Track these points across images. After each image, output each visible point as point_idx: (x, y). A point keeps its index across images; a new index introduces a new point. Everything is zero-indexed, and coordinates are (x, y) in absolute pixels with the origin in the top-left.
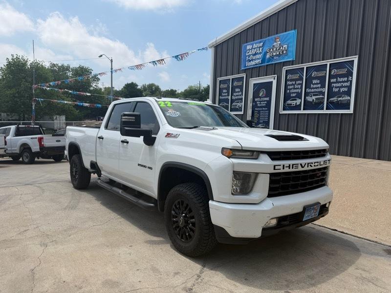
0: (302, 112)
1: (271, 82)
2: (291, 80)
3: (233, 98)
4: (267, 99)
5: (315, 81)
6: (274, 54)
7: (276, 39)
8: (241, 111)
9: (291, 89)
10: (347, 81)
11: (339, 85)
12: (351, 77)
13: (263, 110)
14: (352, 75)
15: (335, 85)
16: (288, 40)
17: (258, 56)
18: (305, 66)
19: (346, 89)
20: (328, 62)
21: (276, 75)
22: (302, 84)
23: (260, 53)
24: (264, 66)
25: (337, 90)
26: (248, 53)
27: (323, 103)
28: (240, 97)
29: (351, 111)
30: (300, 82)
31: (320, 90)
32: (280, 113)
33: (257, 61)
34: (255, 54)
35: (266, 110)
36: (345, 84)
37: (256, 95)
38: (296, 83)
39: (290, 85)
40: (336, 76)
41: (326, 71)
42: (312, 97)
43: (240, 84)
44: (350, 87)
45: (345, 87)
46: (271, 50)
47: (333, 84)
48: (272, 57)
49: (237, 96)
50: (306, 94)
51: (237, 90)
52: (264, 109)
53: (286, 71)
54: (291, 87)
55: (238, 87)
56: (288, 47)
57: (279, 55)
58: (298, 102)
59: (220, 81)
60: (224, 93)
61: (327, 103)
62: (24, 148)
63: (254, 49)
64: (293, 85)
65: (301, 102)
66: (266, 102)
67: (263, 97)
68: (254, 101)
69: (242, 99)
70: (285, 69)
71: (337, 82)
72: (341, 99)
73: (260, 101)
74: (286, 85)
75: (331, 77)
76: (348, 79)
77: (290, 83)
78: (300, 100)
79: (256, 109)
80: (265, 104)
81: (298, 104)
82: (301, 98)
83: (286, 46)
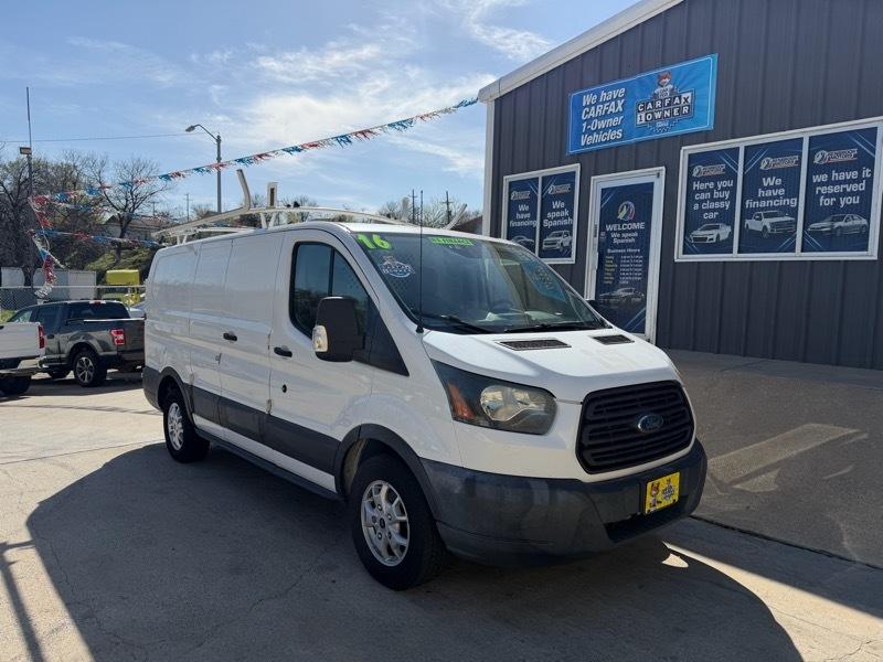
0: (735, 256)
1: (650, 186)
2: (703, 180)
3: (547, 224)
4: (640, 226)
6: (658, 115)
7: (660, 78)
8: (570, 256)
9: (705, 201)
10: (859, 181)
11: (837, 189)
12: (868, 170)
13: (628, 254)
15: (823, 190)
16: (694, 79)
17: (617, 120)
18: (740, 143)
19: (856, 201)
20: (805, 134)
21: (664, 168)
22: (733, 190)
23: (618, 114)
24: (630, 145)
25: (830, 202)
26: (586, 113)
27: (792, 235)
28: (565, 222)
29: (872, 253)
30: (729, 184)
31: (782, 202)
32: (677, 260)
33: (611, 135)
34: (606, 116)
35: (637, 254)
36: (854, 187)
37: (608, 216)
38: (716, 186)
39: (700, 191)
41: (800, 155)
42: (760, 219)
43: (564, 189)
44: (866, 195)
45: (852, 194)
46: (650, 106)
47: (818, 188)
48: (653, 122)
49: (557, 219)
50: (746, 214)
51: (556, 205)
52: (630, 250)
53: (691, 156)
54: (703, 196)
55: (557, 197)
56: (694, 97)
57: (671, 118)
58: (724, 232)
59: (511, 184)
60: (521, 213)
61: (804, 235)
63: (603, 103)
64: (708, 190)
65: (732, 234)
66: (636, 234)
67: (626, 222)
68: (602, 227)
69: (570, 227)
70: (686, 151)
71: (829, 183)
72: (842, 224)
73: (621, 232)
74: (690, 193)
75: (813, 169)
76: (860, 174)
77: (702, 186)
78: (729, 229)
79: (609, 251)
80: (633, 240)
81: (724, 237)
82: (731, 223)
83: (689, 94)
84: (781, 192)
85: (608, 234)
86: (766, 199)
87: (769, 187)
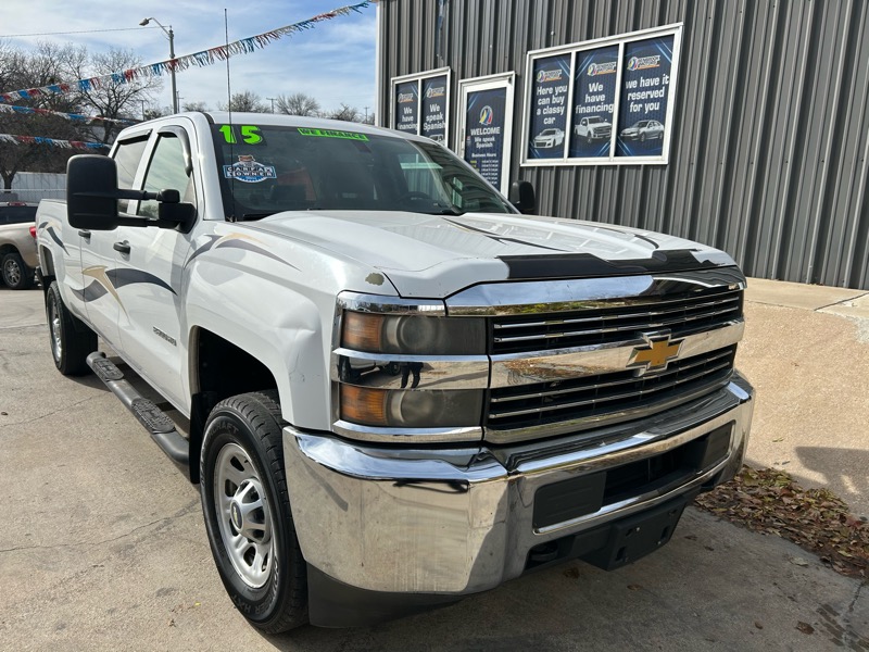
0: (565, 161)
2: (546, 85)
3: (426, 127)
4: (496, 130)
5: (593, 87)
9: (545, 106)
10: (659, 87)
11: (643, 95)
12: (667, 77)
13: (487, 158)
14: (668, 72)
15: (633, 96)
19: (656, 107)
21: (514, 73)
22: (566, 94)
25: (634, 108)
27: (608, 140)
28: (439, 126)
29: (664, 158)
30: (564, 89)
31: (603, 108)
32: (522, 165)
35: (493, 158)
36: (656, 94)
37: (472, 122)
38: (554, 91)
39: (542, 97)
40: (637, 75)
42: (585, 125)
43: (439, 92)
44: (663, 101)
45: (654, 100)
47: (630, 95)
49: (434, 122)
50: (575, 119)
51: (433, 108)
52: (489, 155)
53: (535, 61)
54: (544, 101)
55: (434, 100)
58: (558, 137)
59: (397, 86)
60: (406, 116)
61: (617, 140)
64: (548, 95)
65: (564, 139)
66: (493, 139)
67: (490, 126)
68: (468, 133)
69: (443, 131)
70: (532, 56)
71: (638, 89)
73: (482, 137)
74: (534, 98)
75: (625, 76)
76: (661, 80)
77: (543, 91)
78: (562, 135)
79: (473, 155)
80: (491, 145)
81: (558, 143)
82: (564, 129)
84: (602, 98)
85: (473, 138)
86: (591, 104)
87: (594, 94)
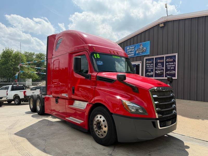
0: (154, 78)
1: (139, 64)
2: (148, 63)
5: (159, 64)
6: (140, 52)
7: (140, 45)
9: (149, 67)
10: (174, 64)
11: (170, 66)
14: (175, 62)
15: (168, 66)
16: (146, 45)
17: (132, 52)
18: (154, 57)
20: (165, 56)
21: (141, 61)
22: (153, 65)
24: (135, 57)
25: (169, 68)
26: (128, 51)
27: (163, 74)
29: (176, 78)
30: (153, 64)
31: (161, 68)
33: (132, 55)
34: (131, 51)
39: (148, 66)
40: (169, 62)
42: (158, 71)
44: (175, 67)
45: (173, 67)
46: (139, 50)
48: (139, 53)
50: (156, 70)
53: (146, 59)
54: (148, 67)
56: (146, 49)
57: (142, 52)
58: (152, 73)
61: (165, 74)
62: (16, 97)
63: (131, 49)
64: (149, 65)
65: (153, 74)
70: (145, 58)
71: (169, 65)
72: (171, 72)
74: (146, 66)
75: (166, 62)
77: (148, 65)
78: (153, 73)
81: (152, 74)
82: (153, 72)
83: (145, 48)
